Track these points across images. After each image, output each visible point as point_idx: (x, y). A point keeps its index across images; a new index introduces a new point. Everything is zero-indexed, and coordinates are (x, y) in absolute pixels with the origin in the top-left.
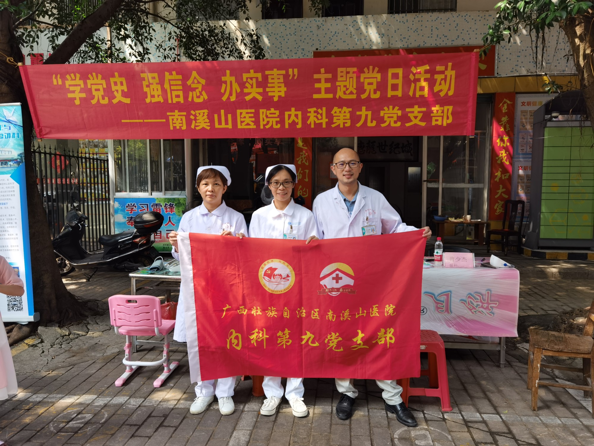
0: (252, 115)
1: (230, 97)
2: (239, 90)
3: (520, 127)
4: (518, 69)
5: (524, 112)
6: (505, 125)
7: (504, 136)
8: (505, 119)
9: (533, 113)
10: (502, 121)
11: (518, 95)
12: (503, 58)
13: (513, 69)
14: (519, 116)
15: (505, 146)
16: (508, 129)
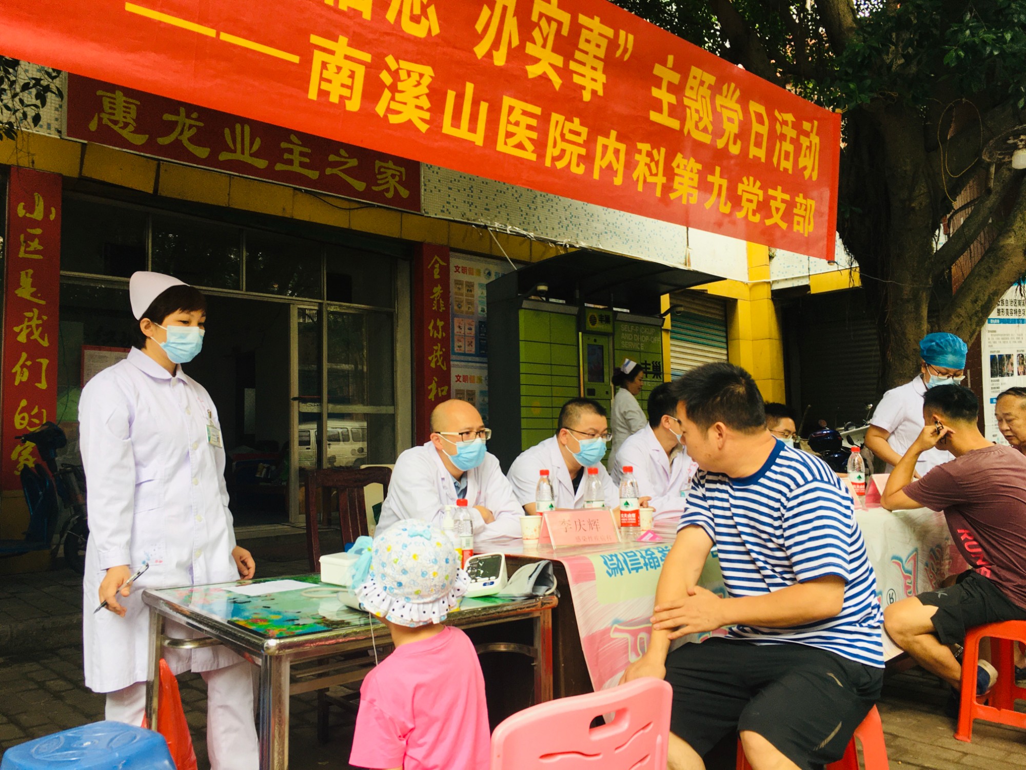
0: (534, 122)
1: (494, 53)
2: (515, 42)
3: (456, 308)
4: (451, 209)
5: (458, 282)
6: (438, 301)
7: (438, 320)
8: (438, 290)
9: (470, 286)
10: (433, 294)
11: (451, 253)
12: (430, 186)
13: (444, 207)
14: (453, 289)
15: (440, 337)
16: (442, 309)
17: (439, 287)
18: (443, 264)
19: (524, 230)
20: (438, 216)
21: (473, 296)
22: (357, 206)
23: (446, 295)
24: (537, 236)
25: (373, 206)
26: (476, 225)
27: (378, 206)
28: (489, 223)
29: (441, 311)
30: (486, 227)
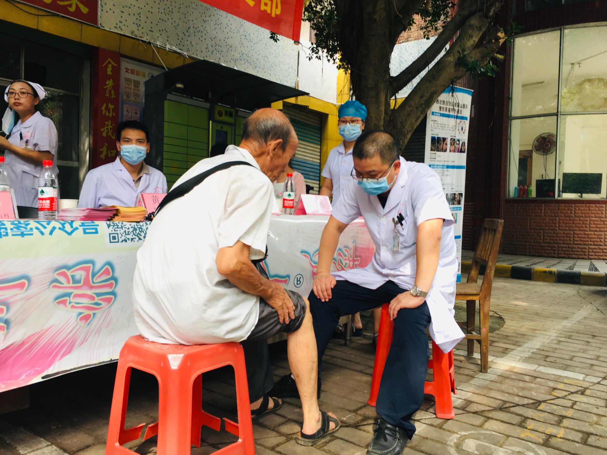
3: (125, 97)
4: (123, 27)
5: (127, 80)
6: (110, 91)
7: (110, 104)
8: (110, 83)
9: (137, 84)
10: (107, 85)
11: (122, 58)
12: (106, 8)
13: (117, 24)
14: (123, 83)
15: (111, 115)
16: (113, 96)
17: (111, 81)
18: (114, 64)
19: (179, 49)
20: (111, 30)
21: (139, 91)
22: (45, 13)
23: (116, 87)
24: (189, 55)
25: (58, 16)
26: (143, 41)
27: (62, 16)
28: (152, 41)
29: (112, 98)
30: (149, 43)
